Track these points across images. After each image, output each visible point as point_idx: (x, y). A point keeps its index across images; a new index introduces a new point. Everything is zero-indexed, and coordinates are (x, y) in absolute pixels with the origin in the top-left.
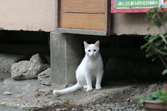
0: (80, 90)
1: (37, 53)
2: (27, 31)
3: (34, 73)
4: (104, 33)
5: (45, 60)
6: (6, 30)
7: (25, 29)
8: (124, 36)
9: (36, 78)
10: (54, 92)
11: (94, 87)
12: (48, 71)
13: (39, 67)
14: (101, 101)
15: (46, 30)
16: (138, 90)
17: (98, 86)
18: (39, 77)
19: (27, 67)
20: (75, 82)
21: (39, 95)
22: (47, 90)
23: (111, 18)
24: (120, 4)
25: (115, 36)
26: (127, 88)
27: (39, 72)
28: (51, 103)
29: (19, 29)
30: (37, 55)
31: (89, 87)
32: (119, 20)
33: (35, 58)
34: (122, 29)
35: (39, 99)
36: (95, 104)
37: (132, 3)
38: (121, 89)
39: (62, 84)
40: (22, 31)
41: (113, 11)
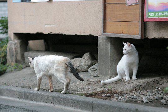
0: (121, 80)
1: (88, 52)
2: (81, 36)
3: (86, 67)
4: (139, 37)
5: (94, 58)
6: (64, 35)
7: (79, 34)
8: (154, 39)
9: (87, 71)
11: (131, 78)
12: (96, 66)
13: (89, 62)
14: (136, 89)
15: (95, 35)
16: (164, 80)
17: (134, 77)
18: (89, 70)
19: (80, 62)
20: (116, 75)
21: (89, 84)
22: (95, 80)
23: (144, 25)
24: (151, 14)
25: (147, 39)
26: (156, 79)
27: (89, 67)
28: (98, 90)
29: (74, 34)
30: (88, 53)
31: (127, 78)
32: (150, 27)
33: (86, 56)
34: (153, 34)
35: (90, 87)
36: (131, 91)
37: (160, 14)
38: (151, 80)
39: (106, 75)
40: (76, 35)
41: (146, 20)
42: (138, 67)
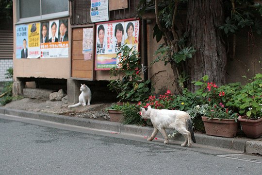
0: (81, 105)
1: (60, 89)
2: (57, 79)
3: (60, 98)
4: (91, 79)
5: (65, 92)
6: (47, 78)
7: (56, 78)
8: (100, 81)
9: (61, 100)
10: (69, 106)
11: (87, 104)
12: (66, 97)
13: (62, 95)
14: (90, 110)
15: (65, 78)
16: (106, 105)
17: (89, 104)
18: (62, 100)
19: (57, 95)
20: (79, 102)
21: (62, 108)
22: (66, 105)
23: (95, 72)
24: (99, 66)
25: (97, 81)
26: (102, 104)
27: (62, 98)
28: (67, 111)
29: (53, 78)
31: (84, 104)
32: (98, 73)
33: (60, 91)
34: (100, 78)
35: (62, 109)
36: (87, 111)
37: (104, 66)
38: (99, 105)
39: (72, 102)
40: (54, 79)
41: (96, 69)
42: (91, 97)
